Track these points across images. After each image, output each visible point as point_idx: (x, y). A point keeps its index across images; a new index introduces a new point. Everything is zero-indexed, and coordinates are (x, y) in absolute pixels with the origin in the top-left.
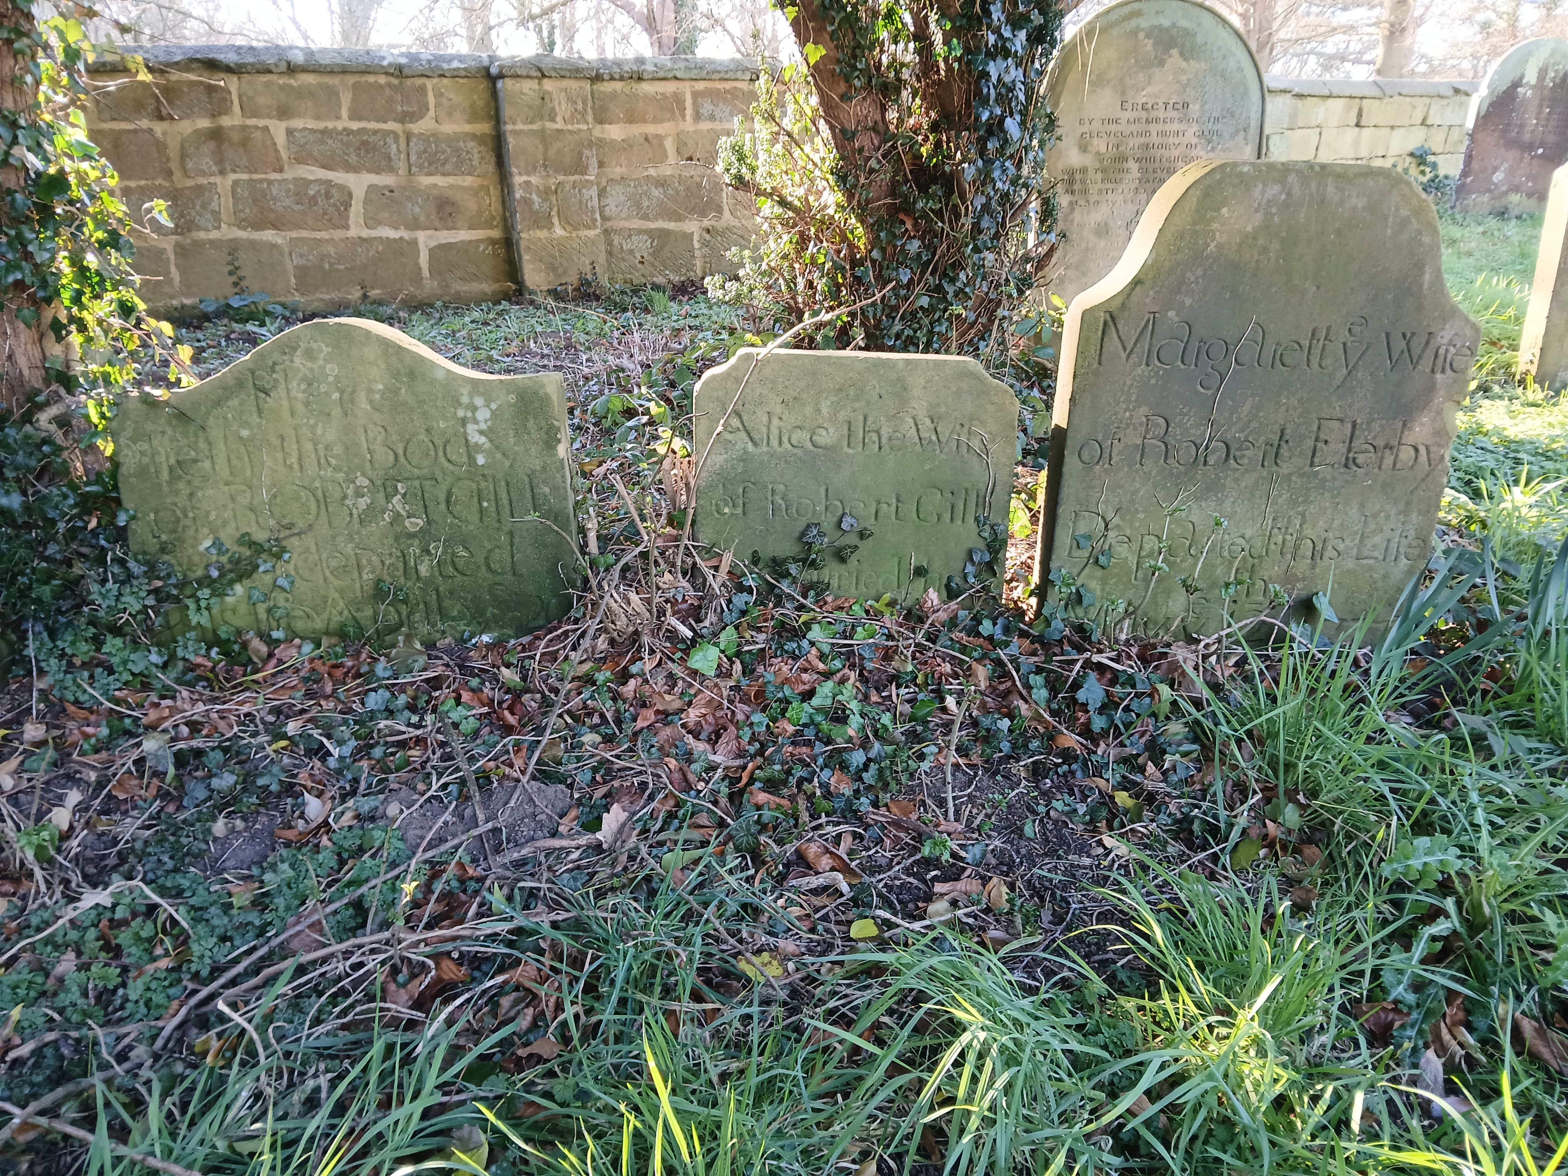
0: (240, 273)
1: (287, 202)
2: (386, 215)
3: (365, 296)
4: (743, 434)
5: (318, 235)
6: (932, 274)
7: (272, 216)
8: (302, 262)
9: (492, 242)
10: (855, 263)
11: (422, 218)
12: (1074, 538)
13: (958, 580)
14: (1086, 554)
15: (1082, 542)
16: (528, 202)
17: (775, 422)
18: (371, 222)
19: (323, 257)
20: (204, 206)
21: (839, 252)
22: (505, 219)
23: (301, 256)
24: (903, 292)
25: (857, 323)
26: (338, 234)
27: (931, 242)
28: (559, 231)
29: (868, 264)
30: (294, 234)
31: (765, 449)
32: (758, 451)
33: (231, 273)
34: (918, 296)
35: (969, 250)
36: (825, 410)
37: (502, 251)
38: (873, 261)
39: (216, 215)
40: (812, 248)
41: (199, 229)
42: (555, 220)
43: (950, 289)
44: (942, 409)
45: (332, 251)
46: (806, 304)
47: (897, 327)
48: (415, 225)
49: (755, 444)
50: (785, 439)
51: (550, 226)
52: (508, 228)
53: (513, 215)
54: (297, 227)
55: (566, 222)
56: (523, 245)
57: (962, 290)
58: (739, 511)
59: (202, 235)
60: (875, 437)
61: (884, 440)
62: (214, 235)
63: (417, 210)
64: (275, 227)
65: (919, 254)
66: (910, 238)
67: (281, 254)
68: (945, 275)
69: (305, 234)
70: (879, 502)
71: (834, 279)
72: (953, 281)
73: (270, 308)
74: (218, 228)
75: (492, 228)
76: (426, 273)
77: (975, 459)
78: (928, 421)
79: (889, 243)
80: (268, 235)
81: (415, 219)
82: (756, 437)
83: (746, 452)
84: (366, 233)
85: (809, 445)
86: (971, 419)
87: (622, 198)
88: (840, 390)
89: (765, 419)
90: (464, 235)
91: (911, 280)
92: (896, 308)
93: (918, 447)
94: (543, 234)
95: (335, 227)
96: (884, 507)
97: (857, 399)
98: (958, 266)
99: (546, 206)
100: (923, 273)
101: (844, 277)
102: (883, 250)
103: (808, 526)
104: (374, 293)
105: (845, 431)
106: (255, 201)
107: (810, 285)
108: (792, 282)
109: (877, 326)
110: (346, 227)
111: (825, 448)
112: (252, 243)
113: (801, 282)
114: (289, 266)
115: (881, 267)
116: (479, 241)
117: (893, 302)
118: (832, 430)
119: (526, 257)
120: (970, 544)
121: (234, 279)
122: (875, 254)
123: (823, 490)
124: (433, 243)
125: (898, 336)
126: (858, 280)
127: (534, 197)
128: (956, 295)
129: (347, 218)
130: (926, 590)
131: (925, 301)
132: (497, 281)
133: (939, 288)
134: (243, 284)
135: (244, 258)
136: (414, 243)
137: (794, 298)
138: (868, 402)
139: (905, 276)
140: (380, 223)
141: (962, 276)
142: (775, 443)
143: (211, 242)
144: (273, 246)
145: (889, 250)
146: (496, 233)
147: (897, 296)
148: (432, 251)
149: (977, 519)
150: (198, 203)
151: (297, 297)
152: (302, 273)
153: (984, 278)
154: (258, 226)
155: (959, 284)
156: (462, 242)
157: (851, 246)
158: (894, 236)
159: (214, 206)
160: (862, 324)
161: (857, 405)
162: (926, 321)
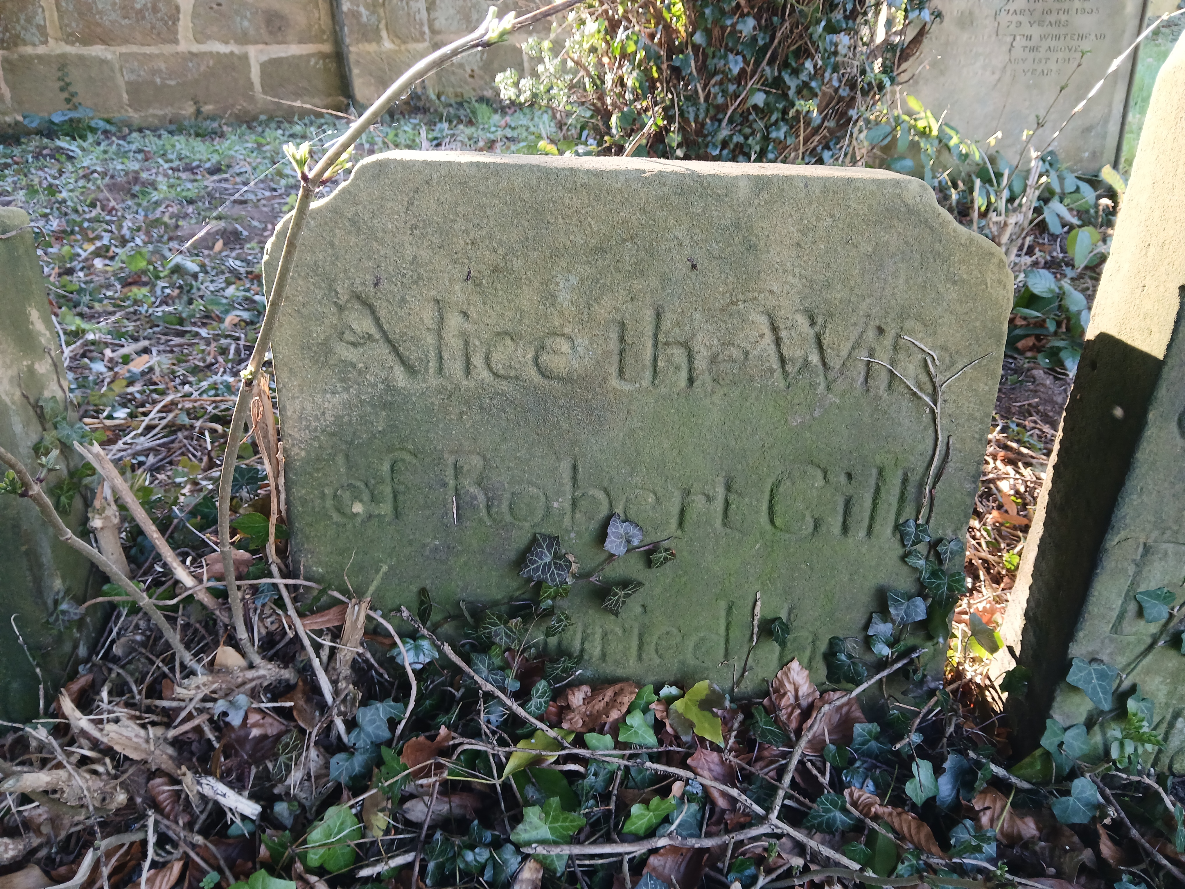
0: (71, 89)
1: (114, 16)
2: (215, 29)
3: (198, 112)
4: (382, 350)
5: (147, 50)
6: (770, 63)
7: (99, 30)
8: (133, 77)
9: (323, 56)
10: (672, 50)
11: (252, 32)
12: (1131, 595)
13: (852, 646)
14: (1154, 628)
15: (1149, 604)
16: (356, 15)
17: (454, 321)
18: (200, 36)
19: (155, 72)
20: (29, 20)
21: (652, 36)
22: (335, 31)
23: (132, 71)
24: (732, 88)
25: (674, 127)
26: (168, 49)
27: (769, 20)
28: (387, 45)
29: (689, 51)
30: (124, 49)
31: (434, 382)
32: (418, 386)
33: (62, 90)
34: (752, 91)
35: (820, 29)
36: (564, 297)
37: (333, 66)
38: (696, 48)
39: (42, 30)
40: (621, 34)
41: (25, 43)
42: (384, 34)
43: (792, 83)
44: (837, 295)
45: (163, 66)
46: (614, 105)
47: (724, 133)
48: (244, 39)
49: (411, 370)
50: (478, 361)
51: (378, 40)
52: (338, 42)
53: (342, 29)
54: (125, 41)
55: (396, 35)
56: (352, 58)
57: (806, 85)
58: (386, 509)
59: (29, 50)
60: (679, 355)
61: (701, 363)
62: (41, 50)
63: (246, 24)
64: (104, 42)
65: (754, 39)
66: (743, 16)
67: (112, 70)
68: (786, 65)
69: (134, 49)
70: (687, 493)
71: (647, 72)
72: (796, 72)
73: (93, 124)
74: (46, 42)
75: (322, 42)
76: (258, 87)
77: (906, 404)
78: (802, 321)
79: (715, 22)
80: (97, 50)
81: (245, 34)
82: (413, 355)
83: (390, 388)
84: (196, 48)
85: (532, 373)
86: (902, 317)
87: (452, 11)
88: (600, 250)
89: (429, 315)
90: (294, 50)
91: (743, 71)
92: (722, 109)
93: (778, 381)
94: (371, 48)
95: (164, 41)
96: (698, 502)
97: (639, 270)
98: (804, 53)
99: (374, 19)
100: (758, 63)
101: (659, 69)
102: (708, 33)
103: (534, 542)
104: (208, 108)
105: (614, 345)
106: (81, 14)
107: (621, 82)
108: (599, 81)
109: (699, 132)
110: (176, 42)
111: (568, 380)
112: (81, 58)
113: (609, 78)
114: (121, 82)
115: (705, 55)
116: (309, 56)
117: (720, 100)
118: (582, 341)
119: (355, 71)
120: (881, 578)
121: (65, 95)
122: (698, 38)
123: (565, 467)
124: (264, 58)
125: (725, 144)
126: (676, 71)
127: (362, 9)
128: (799, 92)
129: (176, 33)
130: (784, 664)
131: (759, 99)
132: (330, 95)
133: (778, 82)
134: (75, 100)
135: (75, 74)
136: (244, 58)
137: (601, 98)
138: (665, 279)
139: (735, 65)
140: (209, 38)
141: (809, 65)
142: (455, 368)
143: (39, 57)
144: (103, 62)
145: (716, 33)
146: (327, 48)
147: (724, 92)
148: (264, 66)
149: (899, 528)
150: (23, 17)
151: (131, 113)
152: (134, 88)
153: (835, 69)
154: (86, 42)
155: (804, 77)
156: (294, 57)
157: (668, 28)
158: (723, 13)
159: (39, 20)
160: (681, 129)
161: (638, 285)
162: (761, 124)
